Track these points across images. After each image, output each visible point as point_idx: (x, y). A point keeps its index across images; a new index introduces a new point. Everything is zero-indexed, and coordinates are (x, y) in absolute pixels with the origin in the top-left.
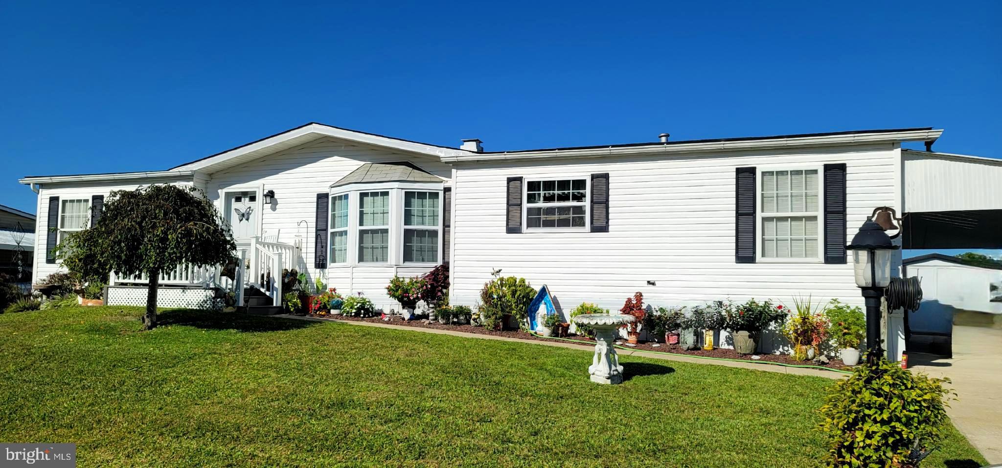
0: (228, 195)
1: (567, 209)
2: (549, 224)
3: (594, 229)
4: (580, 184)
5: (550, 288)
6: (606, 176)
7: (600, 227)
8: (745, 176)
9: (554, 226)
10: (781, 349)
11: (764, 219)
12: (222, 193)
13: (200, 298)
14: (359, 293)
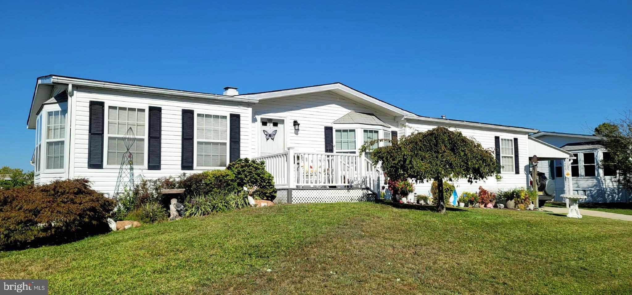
8: (497, 138)
11: (502, 157)
12: (258, 118)
13: (360, 195)
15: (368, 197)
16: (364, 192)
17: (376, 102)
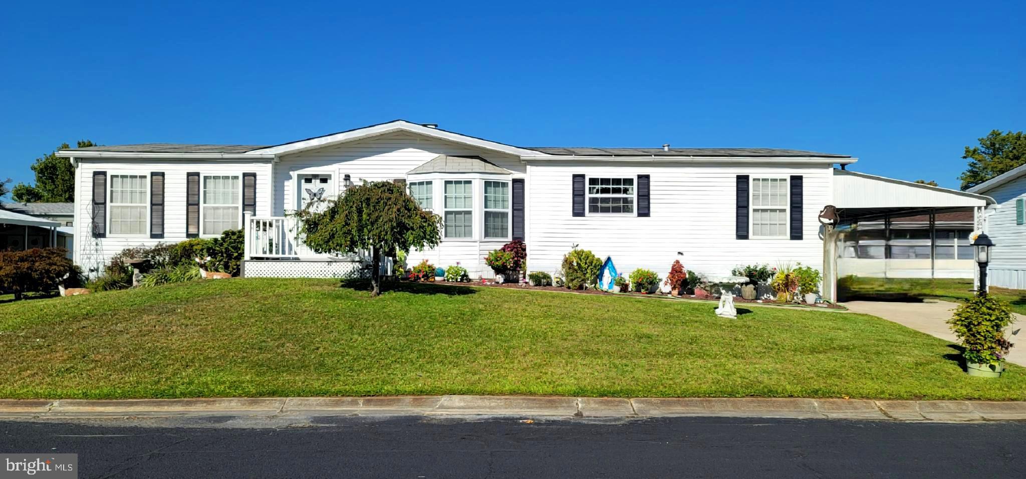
0: (300, 177)
1: (618, 199)
2: (605, 210)
3: (640, 215)
4: (629, 181)
5: (613, 258)
6: (648, 177)
7: (644, 212)
8: (743, 181)
9: (609, 212)
10: (765, 296)
11: (755, 210)
12: (294, 174)
13: (347, 270)
14: (458, 263)
15: (361, 273)
16: (355, 266)
17: (451, 137)
